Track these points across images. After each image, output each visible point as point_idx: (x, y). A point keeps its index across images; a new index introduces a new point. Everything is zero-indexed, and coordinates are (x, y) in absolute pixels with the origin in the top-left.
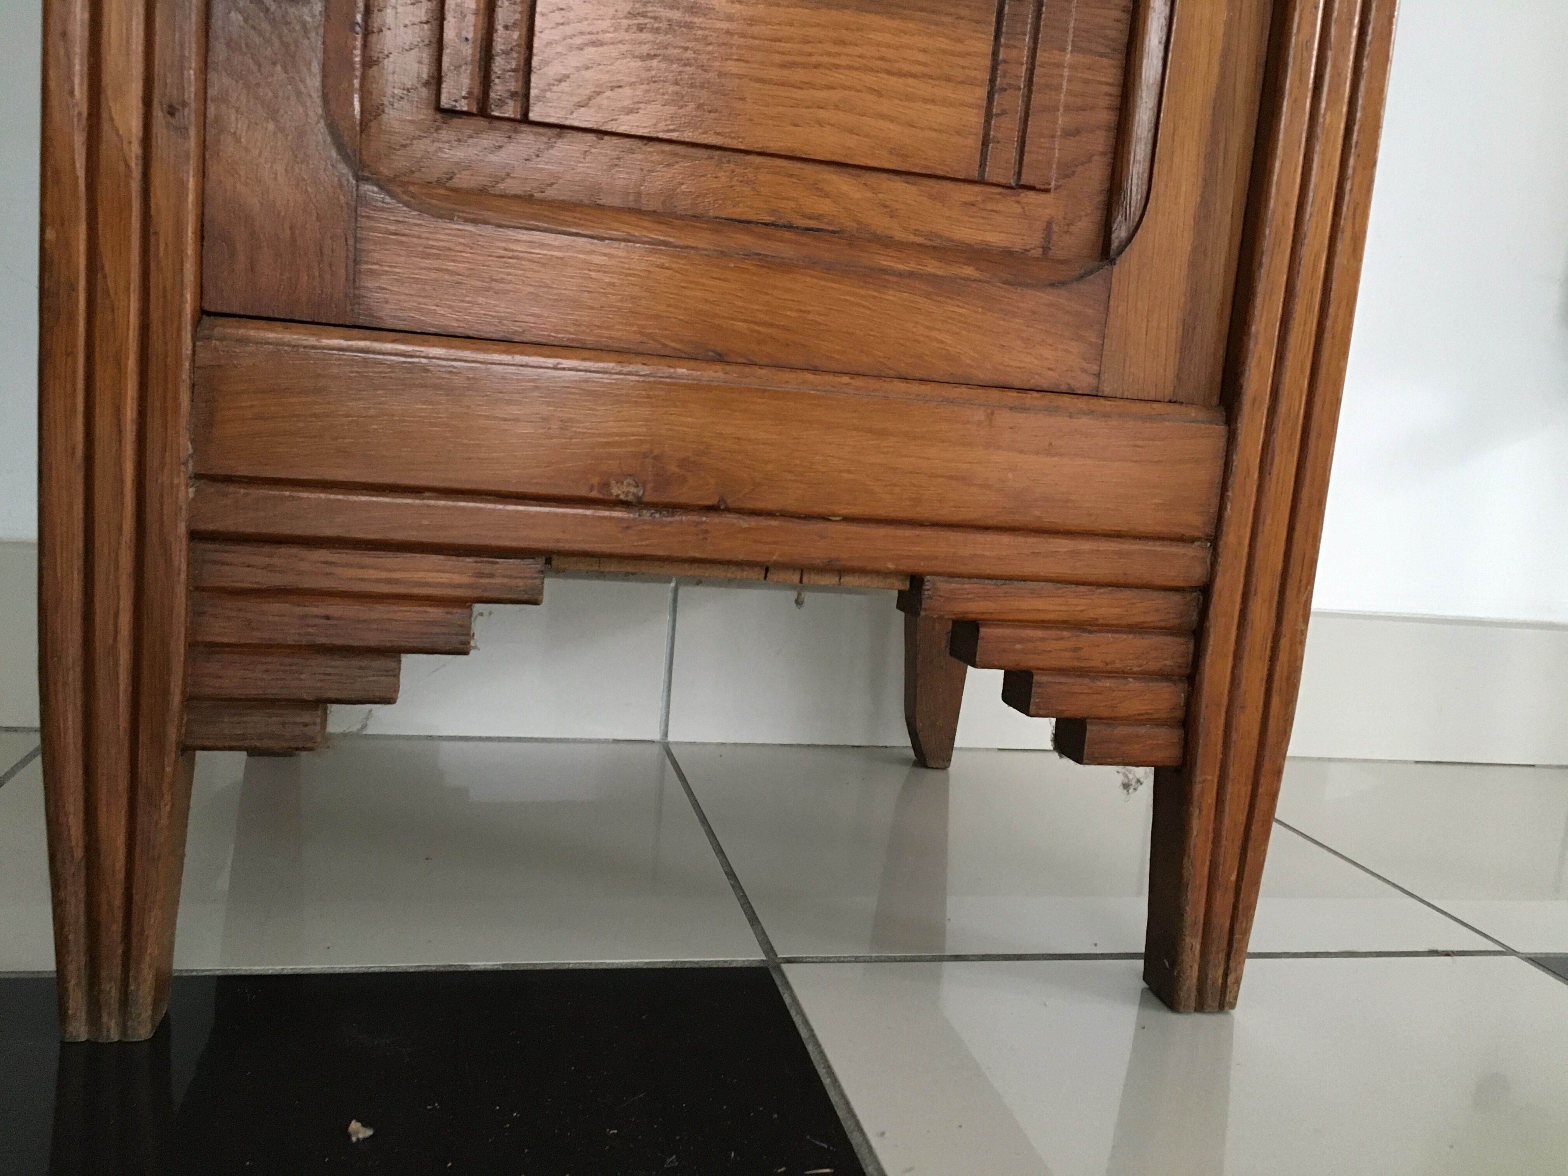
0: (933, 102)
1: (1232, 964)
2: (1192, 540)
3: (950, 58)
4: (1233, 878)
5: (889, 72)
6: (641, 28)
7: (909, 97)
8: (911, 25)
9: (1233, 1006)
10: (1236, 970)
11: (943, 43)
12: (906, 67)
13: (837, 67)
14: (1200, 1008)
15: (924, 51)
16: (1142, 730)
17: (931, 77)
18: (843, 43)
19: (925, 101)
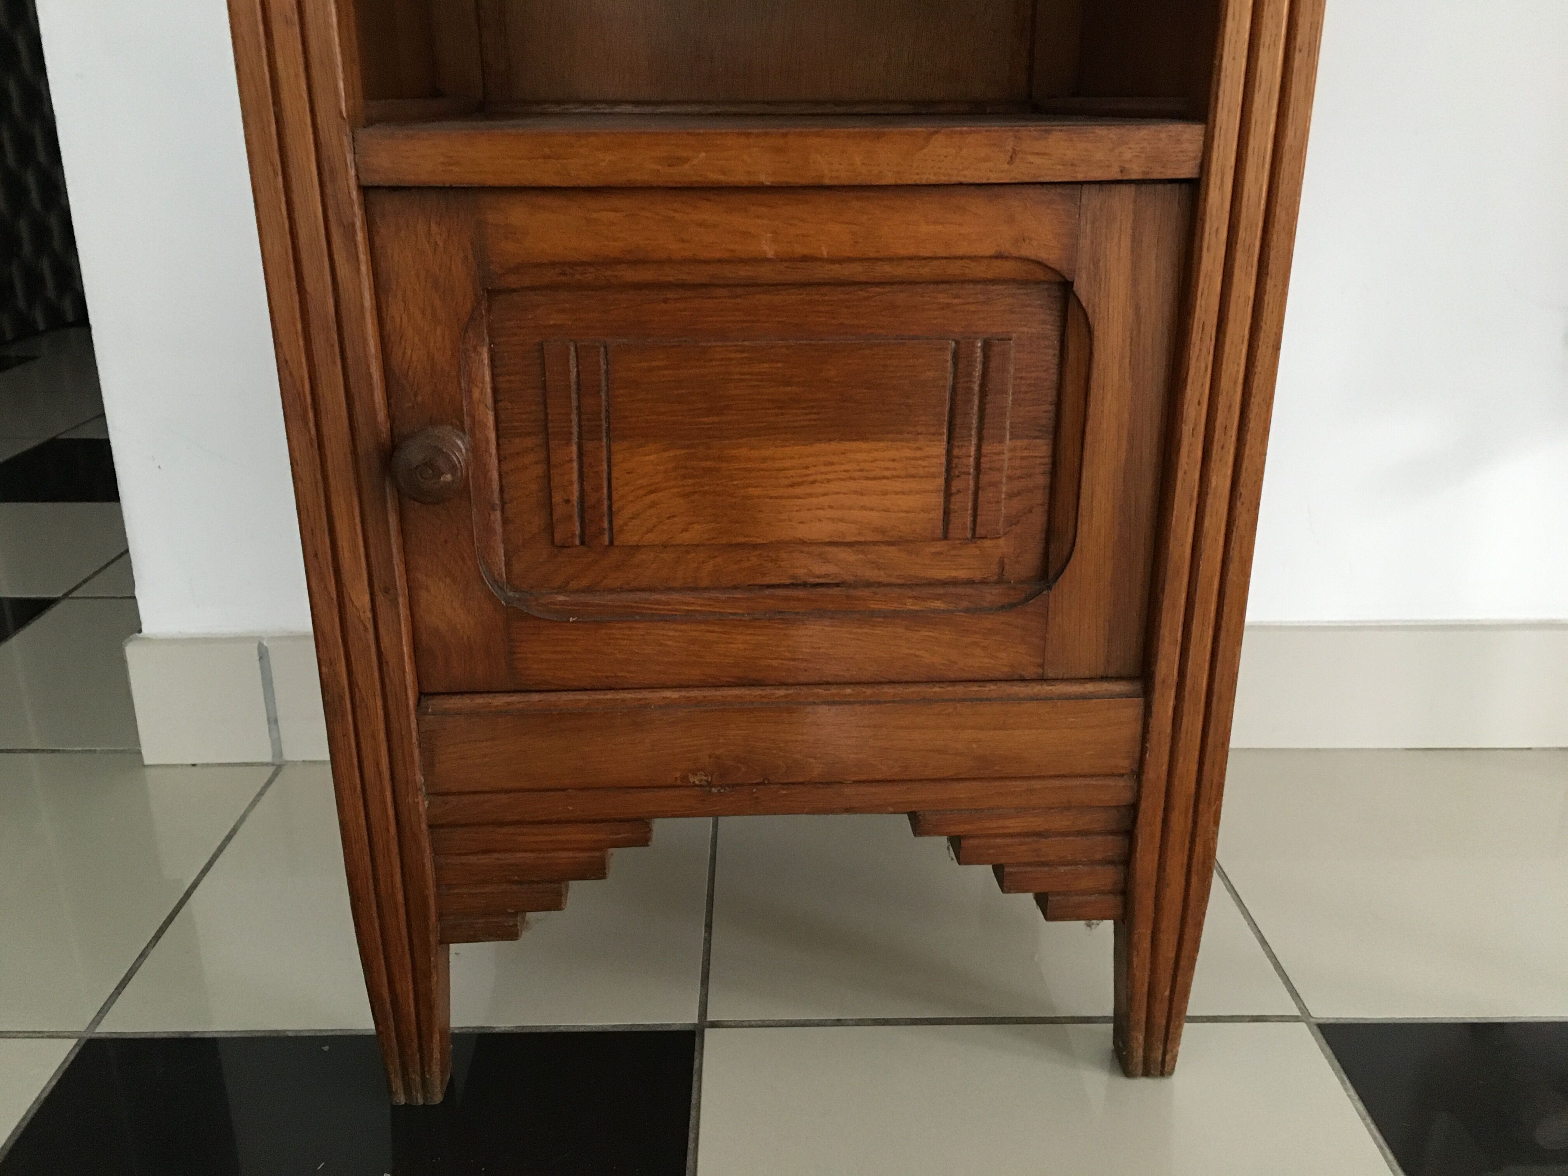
0: (903, 493)
1: (1169, 1047)
2: (1122, 775)
3: (913, 462)
4: (1167, 993)
5: (867, 478)
6: (684, 477)
7: (885, 493)
8: (881, 444)
9: (1171, 1073)
10: (1172, 1051)
11: (908, 453)
12: (879, 473)
13: (828, 481)
14: (1147, 1073)
15: (894, 460)
16: (1093, 898)
17: (898, 477)
18: (832, 464)
19: (897, 493)
